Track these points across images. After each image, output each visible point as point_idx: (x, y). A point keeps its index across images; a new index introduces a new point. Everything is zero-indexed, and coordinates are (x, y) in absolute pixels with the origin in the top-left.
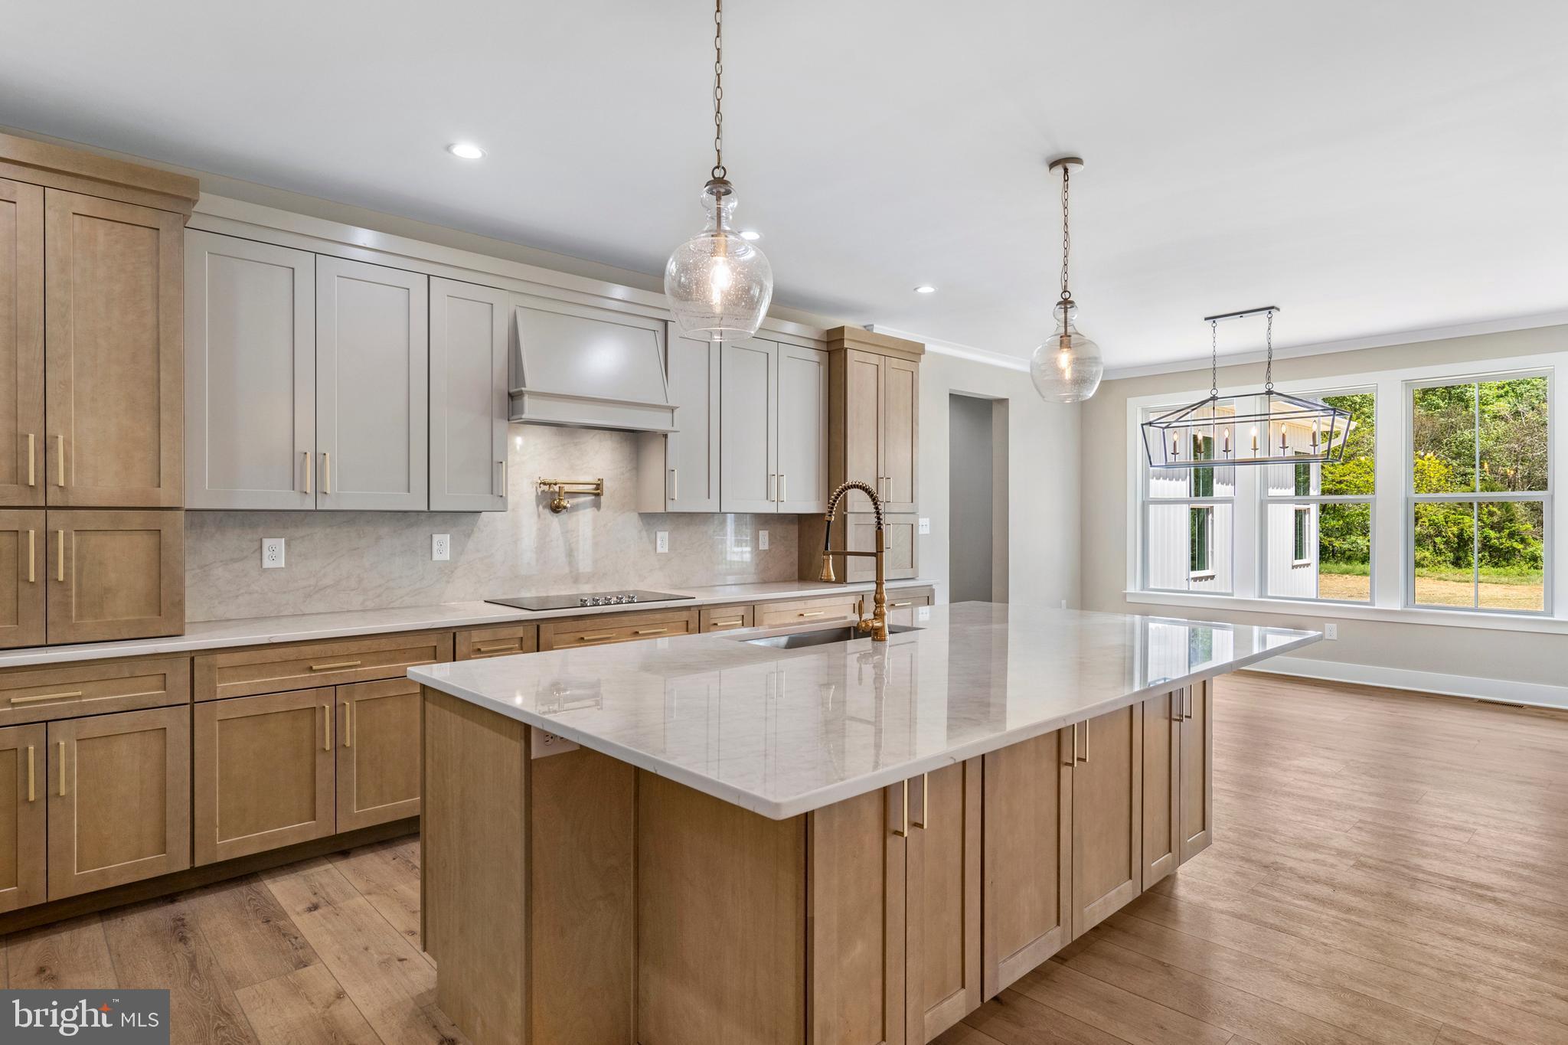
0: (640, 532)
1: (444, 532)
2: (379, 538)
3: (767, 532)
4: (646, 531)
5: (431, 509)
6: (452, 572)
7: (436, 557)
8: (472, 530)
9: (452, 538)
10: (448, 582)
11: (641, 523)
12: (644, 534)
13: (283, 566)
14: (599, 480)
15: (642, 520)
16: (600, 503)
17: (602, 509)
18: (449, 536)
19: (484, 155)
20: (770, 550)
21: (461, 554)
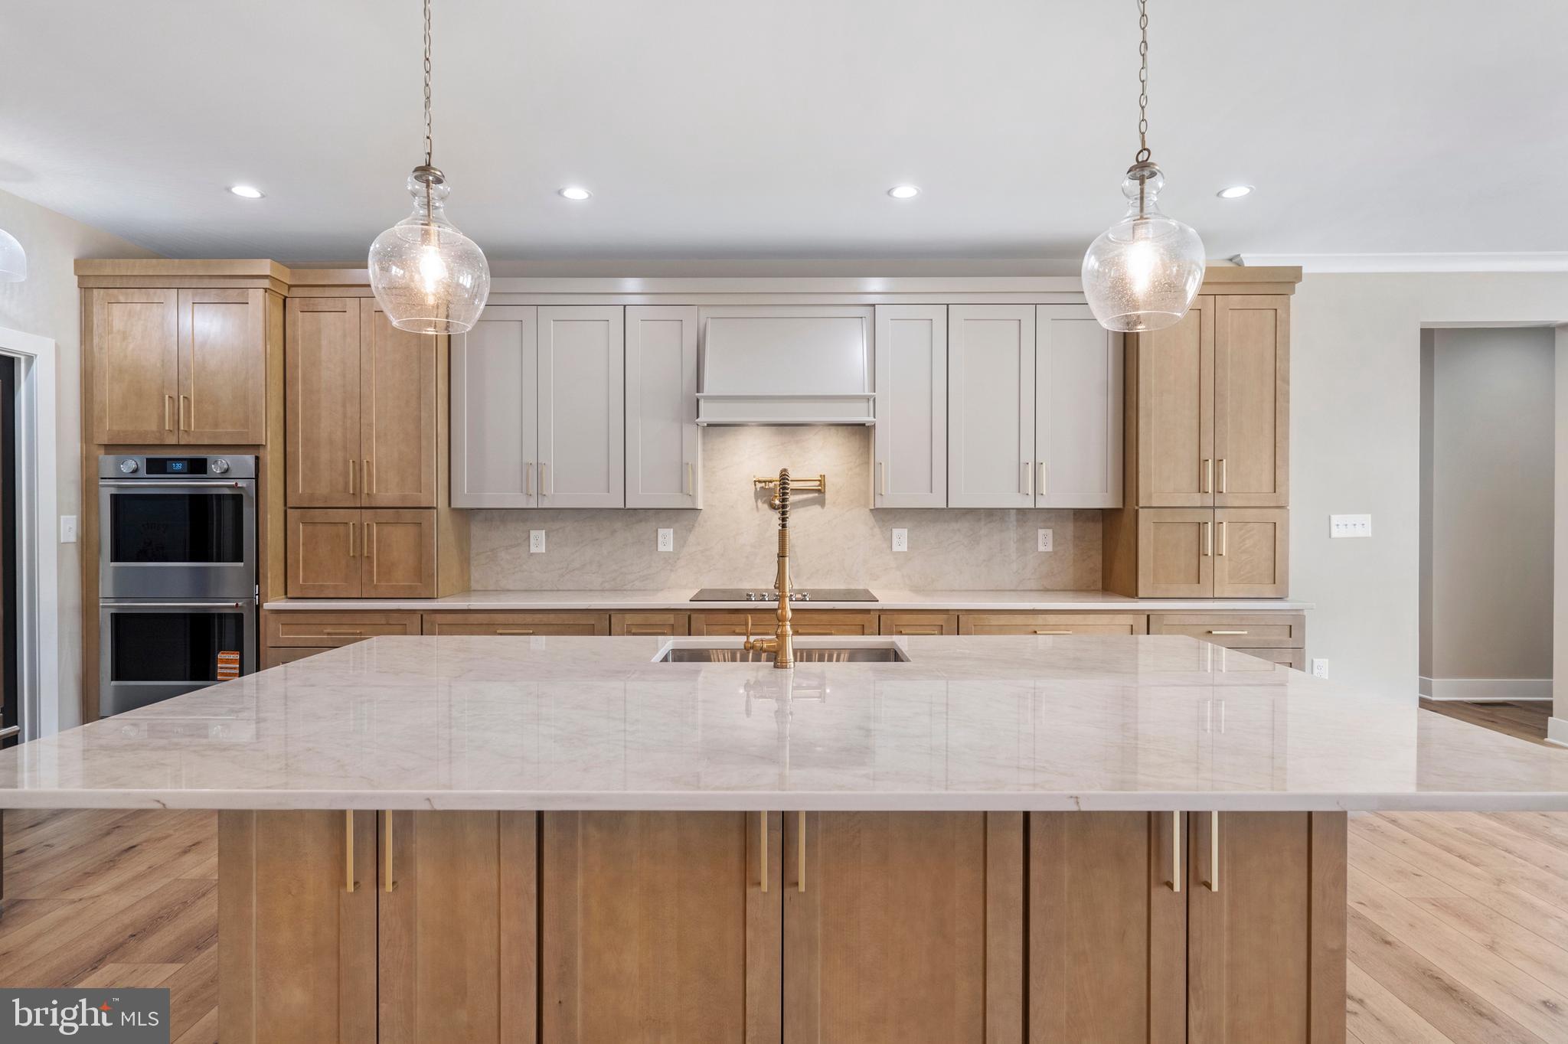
0: (872, 529)
1: (668, 527)
2: (614, 532)
3: (1050, 532)
4: (880, 528)
5: (627, 507)
6: (675, 562)
7: (661, 548)
8: (693, 526)
9: (675, 533)
10: (671, 570)
11: (873, 520)
12: (877, 530)
13: (544, 551)
14: (821, 476)
15: (874, 517)
16: (825, 499)
17: (827, 506)
18: (672, 530)
19: (590, 196)
20: (1055, 553)
21: (683, 546)
